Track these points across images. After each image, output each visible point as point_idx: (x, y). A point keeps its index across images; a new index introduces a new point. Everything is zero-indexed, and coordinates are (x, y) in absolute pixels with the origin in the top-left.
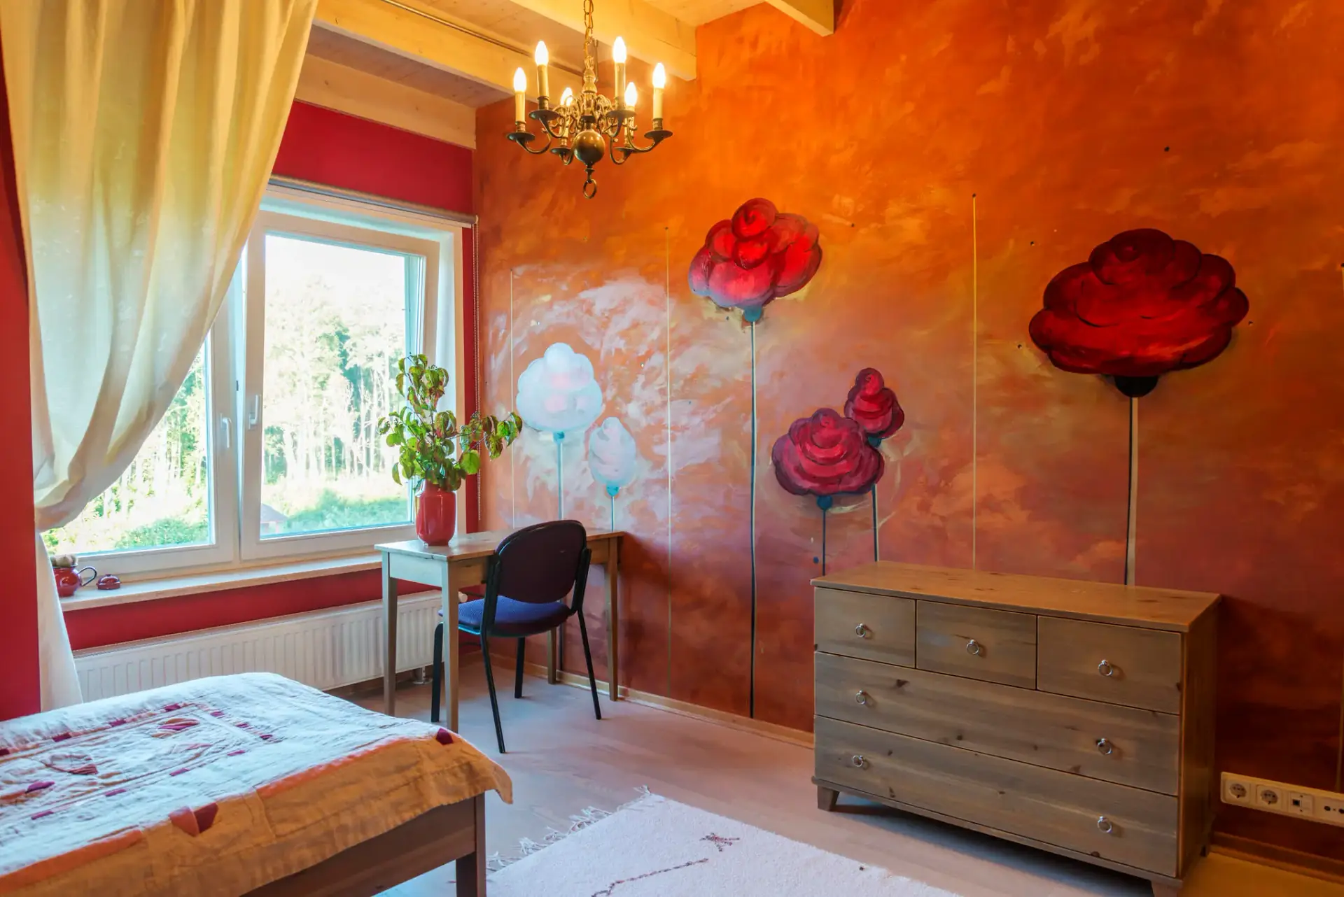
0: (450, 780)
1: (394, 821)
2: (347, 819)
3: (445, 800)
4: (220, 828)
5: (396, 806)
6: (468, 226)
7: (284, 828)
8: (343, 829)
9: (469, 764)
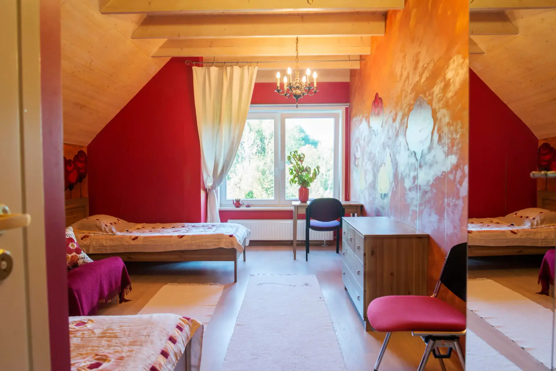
0: (227, 243)
1: (213, 247)
2: (204, 244)
3: (224, 247)
4: (183, 238)
5: (214, 245)
6: (347, 107)
7: (192, 242)
8: (202, 245)
9: (232, 242)
